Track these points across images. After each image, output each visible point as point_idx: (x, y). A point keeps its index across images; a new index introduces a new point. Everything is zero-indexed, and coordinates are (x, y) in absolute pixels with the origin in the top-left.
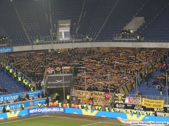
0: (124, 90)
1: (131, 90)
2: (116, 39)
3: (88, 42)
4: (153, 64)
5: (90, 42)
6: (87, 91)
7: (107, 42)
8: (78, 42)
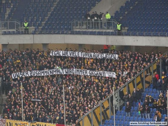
0: (91, 121)
1: (103, 121)
2: (78, 30)
3: (28, 34)
4: (143, 76)
5: (30, 34)
6: (25, 122)
7: (62, 34)
8: (9, 33)
